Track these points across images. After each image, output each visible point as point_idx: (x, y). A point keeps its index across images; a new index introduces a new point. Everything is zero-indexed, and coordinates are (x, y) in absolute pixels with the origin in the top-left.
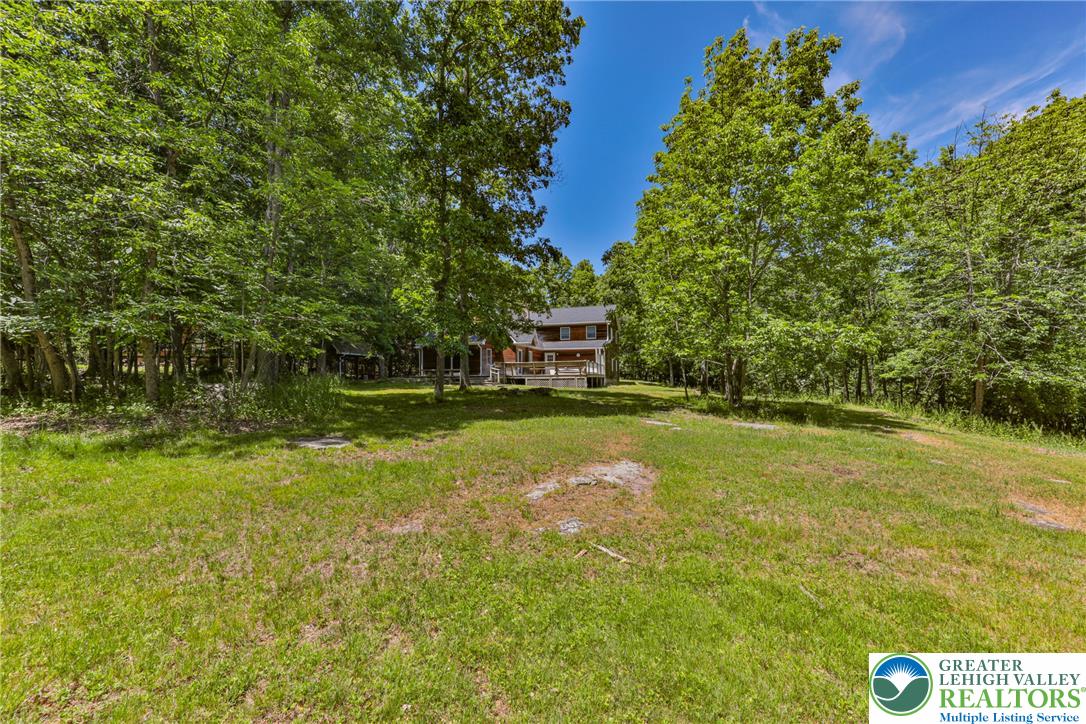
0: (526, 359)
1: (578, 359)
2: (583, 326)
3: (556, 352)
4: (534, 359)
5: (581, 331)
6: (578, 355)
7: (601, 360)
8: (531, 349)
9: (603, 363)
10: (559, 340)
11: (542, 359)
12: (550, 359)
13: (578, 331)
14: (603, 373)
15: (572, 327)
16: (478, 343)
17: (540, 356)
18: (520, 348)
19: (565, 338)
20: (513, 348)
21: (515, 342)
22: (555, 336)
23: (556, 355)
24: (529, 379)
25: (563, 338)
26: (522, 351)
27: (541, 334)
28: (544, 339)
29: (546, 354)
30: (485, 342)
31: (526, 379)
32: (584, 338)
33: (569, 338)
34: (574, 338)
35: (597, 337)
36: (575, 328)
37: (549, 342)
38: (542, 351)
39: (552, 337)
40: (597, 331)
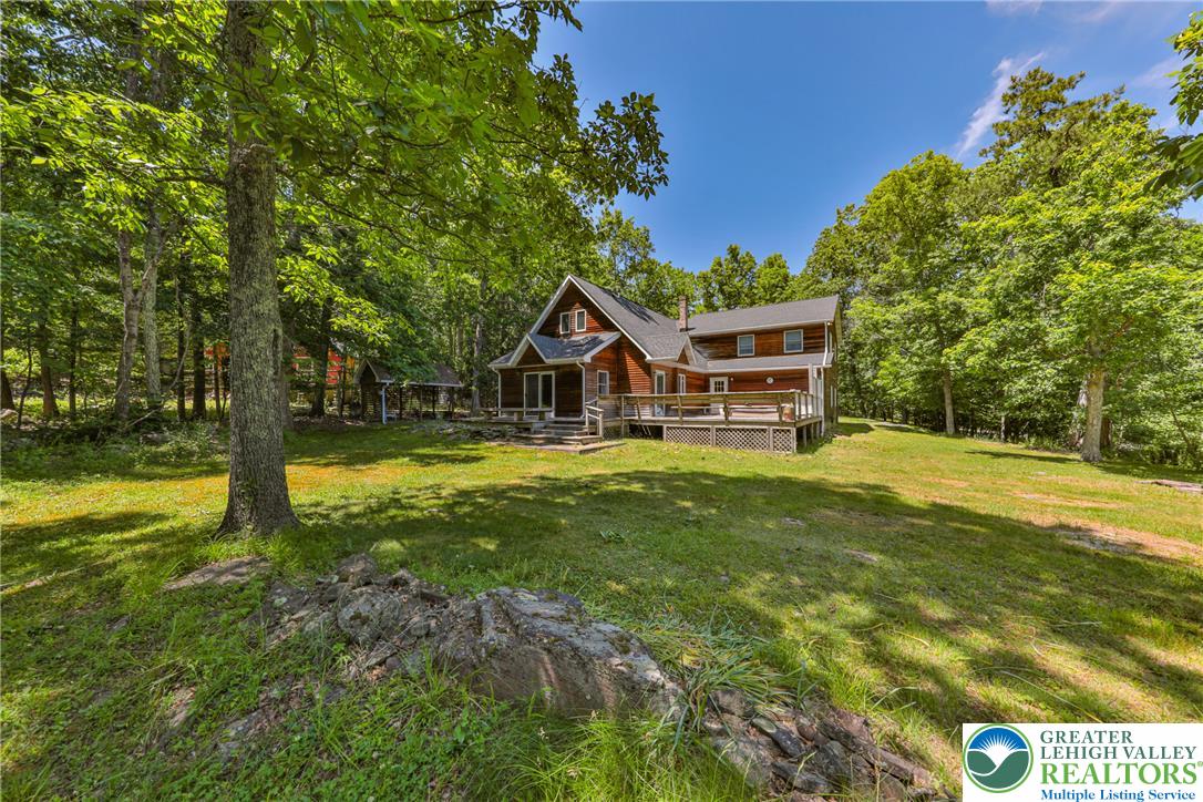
0: (674, 388)
1: (771, 387)
2: (779, 332)
3: (729, 375)
4: (690, 387)
5: (774, 340)
6: (770, 381)
7: (816, 387)
8: (684, 371)
9: (822, 396)
10: (736, 357)
11: (706, 388)
12: (719, 386)
13: (768, 341)
14: (822, 413)
15: (758, 333)
16: (577, 360)
17: (701, 383)
18: (661, 367)
19: (747, 353)
20: (647, 368)
21: (649, 358)
22: (729, 350)
23: (729, 381)
24: (670, 428)
25: (742, 352)
26: (663, 373)
27: (705, 347)
28: (705, 355)
29: (711, 379)
30: (592, 358)
31: (665, 426)
32: (780, 353)
33: (752, 353)
34: (761, 352)
35: (804, 348)
36: (763, 336)
37: (718, 361)
38: (705, 374)
39: (723, 353)
40: (804, 339)
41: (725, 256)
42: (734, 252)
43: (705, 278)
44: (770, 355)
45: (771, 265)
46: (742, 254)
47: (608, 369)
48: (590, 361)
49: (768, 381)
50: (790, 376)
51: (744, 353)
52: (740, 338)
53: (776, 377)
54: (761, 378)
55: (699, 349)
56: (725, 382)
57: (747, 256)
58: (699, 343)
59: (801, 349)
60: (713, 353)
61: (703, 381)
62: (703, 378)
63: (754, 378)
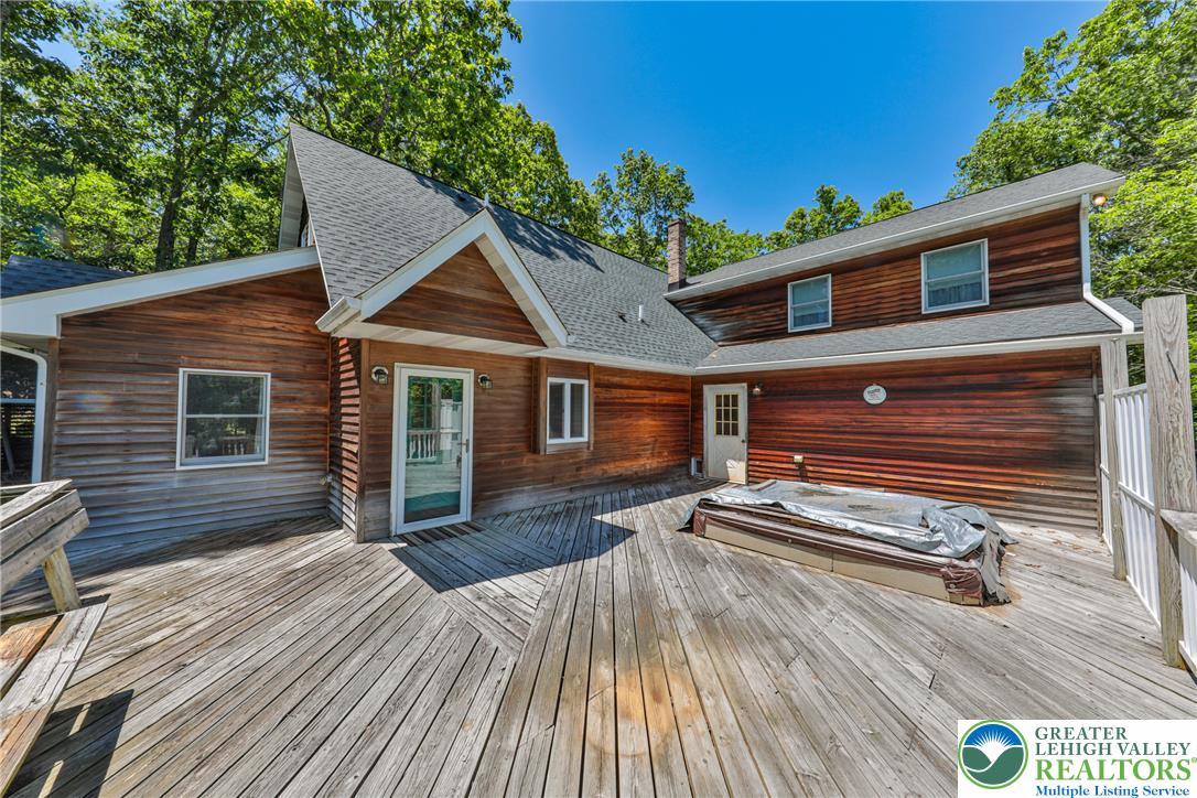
2: (910, 254)
3: (750, 379)
5: (890, 281)
6: (875, 395)
10: (783, 333)
13: (875, 285)
15: (843, 269)
19: (811, 325)
22: (768, 319)
23: (750, 395)
25: (799, 321)
27: (715, 318)
28: (716, 334)
29: (706, 388)
32: (909, 313)
33: (826, 320)
34: (851, 317)
35: (993, 295)
36: (857, 275)
37: (739, 347)
38: (692, 377)
39: (753, 326)
40: (993, 265)
41: (812, 206)
42: (826, 198)
43: (779, 239)
44: (876, 322)
46: (839, 200)
49: (867, 396)
50: (952, 380)
51: (803, 324)
52: (794, 287)
53: (895, 384)
54: (843, 386)
55: (701, 322)
56: (740, 398)
57: (845, 201)
58: (703, 308)
59: (980, 297)
60: (731, 329)
61: (688, 396)
62: (689, 387)
63: (822, 387)
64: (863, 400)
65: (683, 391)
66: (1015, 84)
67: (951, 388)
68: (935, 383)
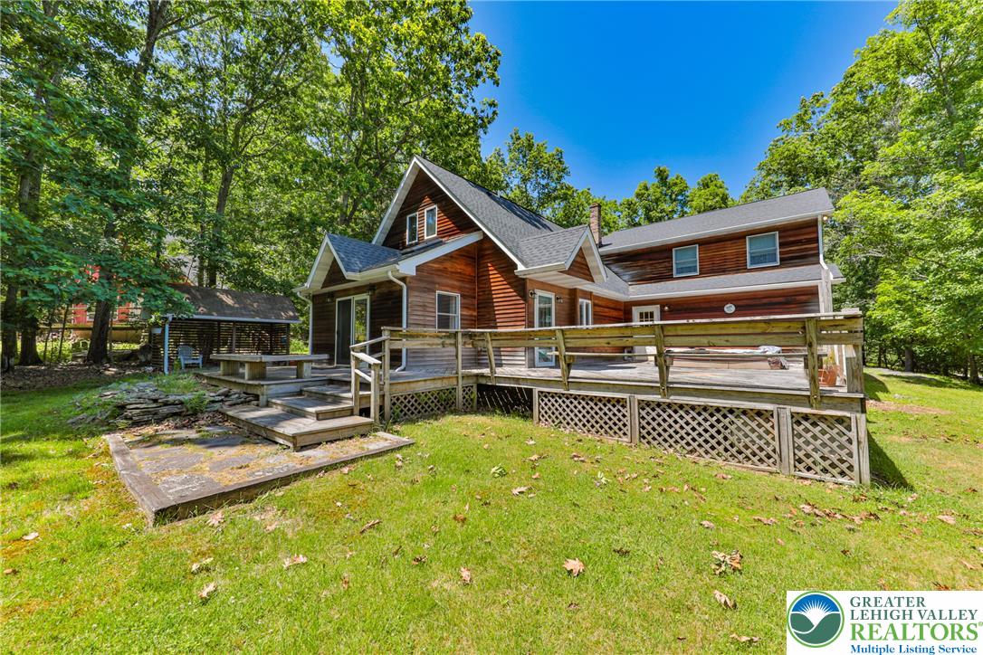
0: (571, 316)
2: (737, 237)
3: (662, 303)
5: (730, 250)
6: (730, 308)
8: (588, 295)
10: (670, 278)
12: (646, 319)
13: (722, 252)
15: (703, 243)
16: (388, 271)
17: (617, 311)
18: (546, 286)
19: (687, 272)
20: (521, 287)
21: (521, 267)
22: (660, 268)
23: (662, 310)
24: (546, 395)
26: (552, 295)
27: (624, 268)
28: (626, 278)
29: (634, 308)
30: (419, 268)
31: (536, 390)
32: (740, 267)
33: (695, 271)
34: (710, 269)
35: (781, 260)
36: (713, 246)
37: (644, 285)
38: (625, 302)
39: (651, 273)
40: (782, 245)
41: (653, 181)
42: (662, 175)
43: (630, 205)
44: (724, 271)
45: (706, 186)
46: (671, 179)
47: (460, 289)
48: (413, 273)
49: (725, 309)
50: (765, 301)
51: (682, 273)
52: (676, 251)
53: (740, 303)
54: (714, 305)
55: (616, 270)
56: (655, 314)
57: (677, 179)
58: (617, 261)
59: (775, 261)
60: (637, 275)
61: (621, 313)
62: (622, 308)
63: (703, 306)
64: (723, 311)
65: (620, 310)
66: (793, 118)
67: (765, 304)
68: (757, 302)
